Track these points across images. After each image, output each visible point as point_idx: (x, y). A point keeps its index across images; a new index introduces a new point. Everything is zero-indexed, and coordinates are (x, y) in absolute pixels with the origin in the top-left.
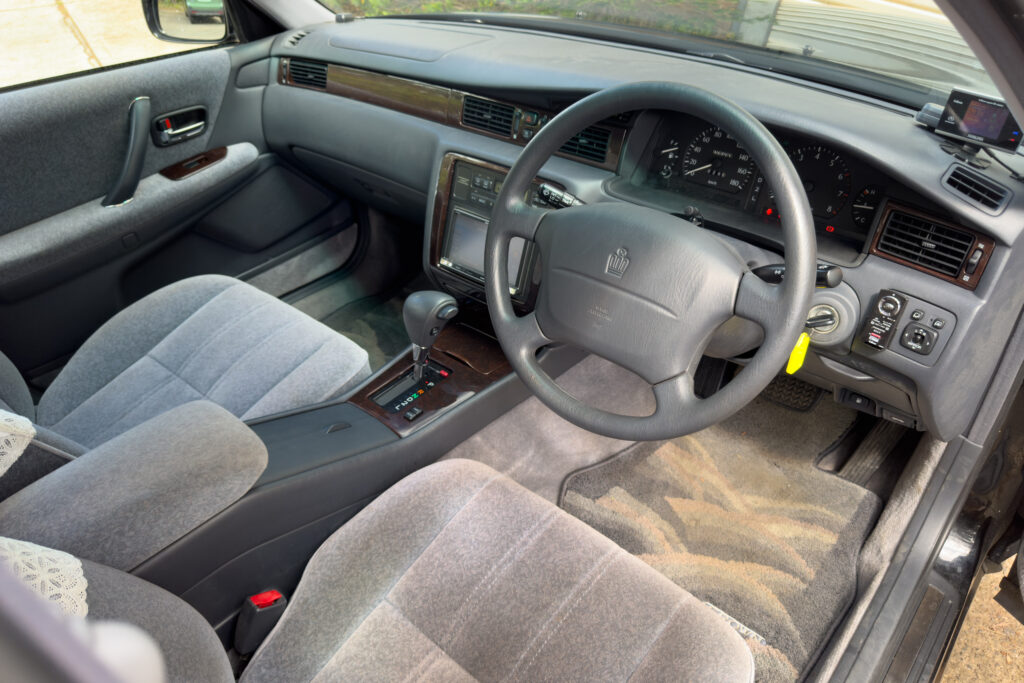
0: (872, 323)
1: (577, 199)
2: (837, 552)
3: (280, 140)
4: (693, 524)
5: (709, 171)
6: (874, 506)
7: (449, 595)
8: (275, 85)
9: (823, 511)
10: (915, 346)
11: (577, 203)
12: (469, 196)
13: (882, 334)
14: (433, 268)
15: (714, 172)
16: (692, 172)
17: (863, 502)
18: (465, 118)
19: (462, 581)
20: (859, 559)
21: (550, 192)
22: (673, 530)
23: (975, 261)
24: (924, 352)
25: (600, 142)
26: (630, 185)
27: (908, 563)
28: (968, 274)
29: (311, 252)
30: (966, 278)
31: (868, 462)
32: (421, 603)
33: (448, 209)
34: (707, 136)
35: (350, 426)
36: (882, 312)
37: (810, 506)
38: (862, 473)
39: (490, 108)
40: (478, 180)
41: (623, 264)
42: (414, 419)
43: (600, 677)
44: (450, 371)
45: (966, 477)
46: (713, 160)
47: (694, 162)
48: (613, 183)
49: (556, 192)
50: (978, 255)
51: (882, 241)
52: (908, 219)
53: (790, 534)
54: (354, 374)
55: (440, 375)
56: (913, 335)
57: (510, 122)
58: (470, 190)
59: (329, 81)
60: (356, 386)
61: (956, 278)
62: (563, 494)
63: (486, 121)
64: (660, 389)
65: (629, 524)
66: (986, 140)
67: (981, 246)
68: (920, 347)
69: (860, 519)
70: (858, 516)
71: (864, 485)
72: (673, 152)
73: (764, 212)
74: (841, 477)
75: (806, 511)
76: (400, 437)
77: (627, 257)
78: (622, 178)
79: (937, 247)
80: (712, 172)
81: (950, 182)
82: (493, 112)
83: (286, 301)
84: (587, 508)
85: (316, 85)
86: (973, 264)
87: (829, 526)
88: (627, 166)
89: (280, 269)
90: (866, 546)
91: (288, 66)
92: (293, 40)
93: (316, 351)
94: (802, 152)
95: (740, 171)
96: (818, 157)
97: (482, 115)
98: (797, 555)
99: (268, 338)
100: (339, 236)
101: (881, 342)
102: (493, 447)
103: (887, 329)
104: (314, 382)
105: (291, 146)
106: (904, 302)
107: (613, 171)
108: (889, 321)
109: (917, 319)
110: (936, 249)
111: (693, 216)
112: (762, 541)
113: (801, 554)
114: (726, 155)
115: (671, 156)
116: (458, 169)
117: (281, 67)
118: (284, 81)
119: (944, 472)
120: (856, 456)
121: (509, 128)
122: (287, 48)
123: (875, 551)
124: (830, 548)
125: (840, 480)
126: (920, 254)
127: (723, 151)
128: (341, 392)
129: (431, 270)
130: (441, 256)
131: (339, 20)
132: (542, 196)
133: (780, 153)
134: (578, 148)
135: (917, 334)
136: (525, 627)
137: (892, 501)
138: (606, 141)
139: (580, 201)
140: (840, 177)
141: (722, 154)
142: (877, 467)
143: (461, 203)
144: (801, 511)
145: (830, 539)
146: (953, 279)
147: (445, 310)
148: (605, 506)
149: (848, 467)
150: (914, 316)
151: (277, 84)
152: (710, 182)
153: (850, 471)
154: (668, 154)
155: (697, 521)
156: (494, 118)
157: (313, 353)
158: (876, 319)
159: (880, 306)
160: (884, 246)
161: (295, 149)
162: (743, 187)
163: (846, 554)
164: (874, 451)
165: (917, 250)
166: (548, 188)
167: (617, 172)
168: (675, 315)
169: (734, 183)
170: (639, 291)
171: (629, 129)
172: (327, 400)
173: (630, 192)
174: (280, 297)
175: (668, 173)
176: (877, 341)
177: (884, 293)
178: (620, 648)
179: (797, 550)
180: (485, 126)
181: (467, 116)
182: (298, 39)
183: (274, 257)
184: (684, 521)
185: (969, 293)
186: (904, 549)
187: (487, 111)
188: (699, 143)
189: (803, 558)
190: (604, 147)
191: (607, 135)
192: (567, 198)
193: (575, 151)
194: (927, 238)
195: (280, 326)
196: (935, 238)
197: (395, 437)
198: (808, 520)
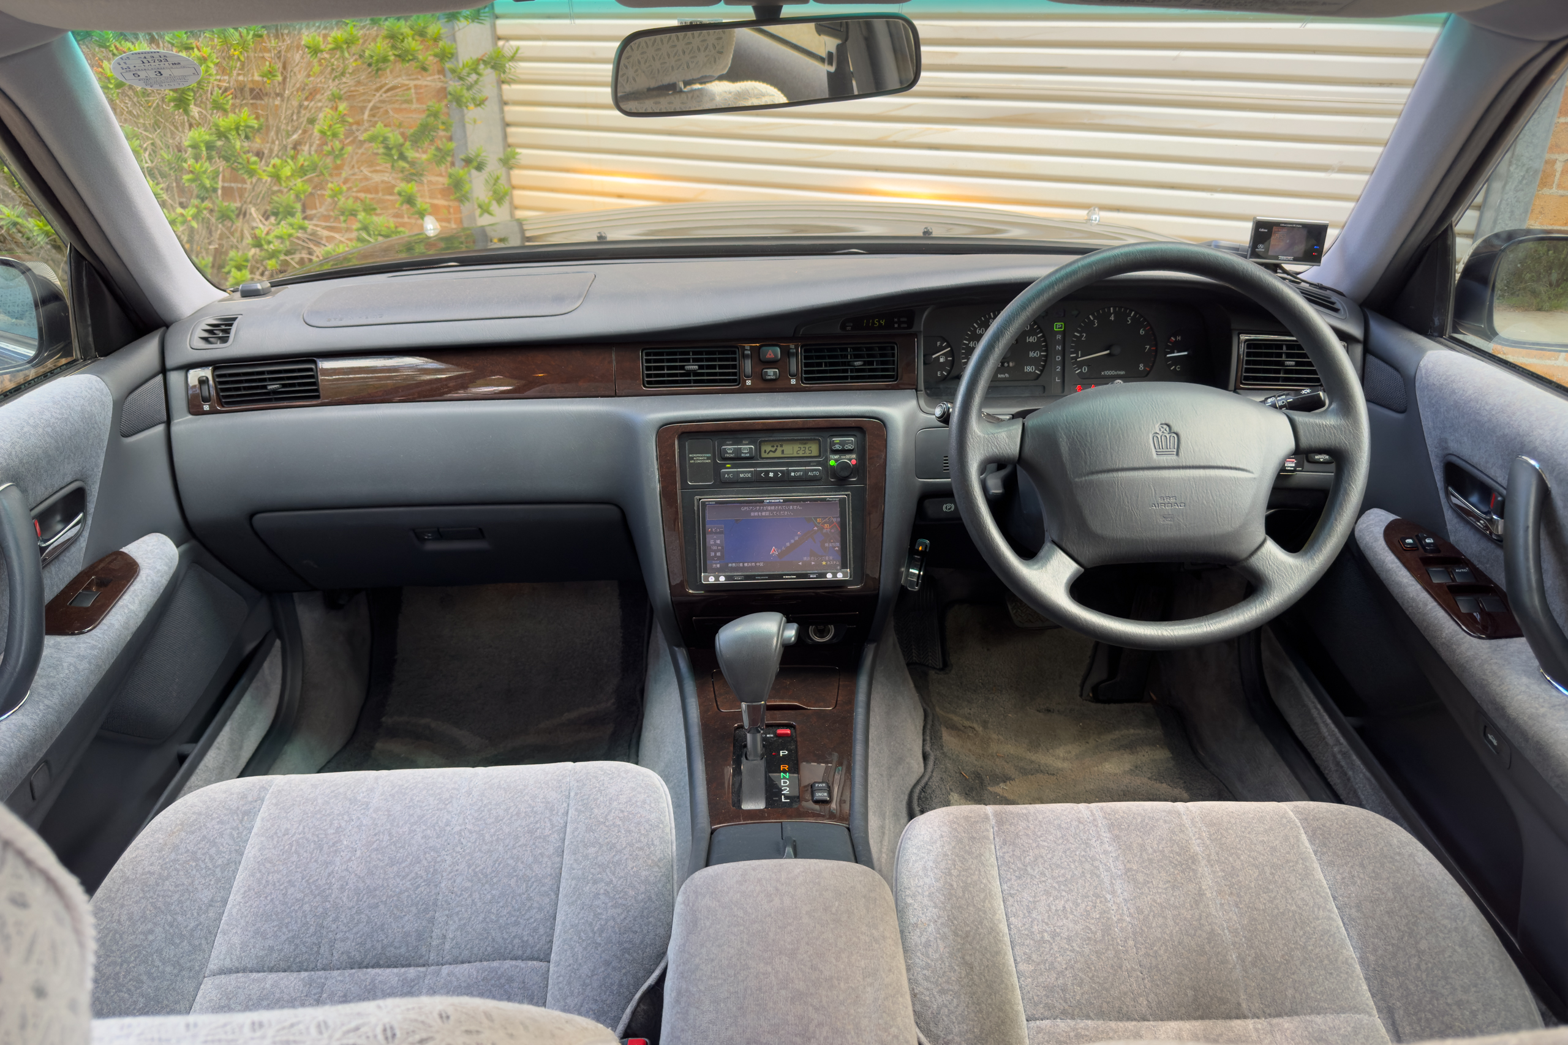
7: (1098, 957)
8: (186, 419)
12: (717, 476)
18: (648, 380)
19: (1095, 933)
25: (882, 358)
32: (1077, 988)
40: (729, 450)
42: (830, 797)
43: (1318, 919)
44: (787, 726)
51: (1244, 374)
52: (1259, 345)
55: (781, 737)
57: (732, 366)
58: (718, 468)
59: (325, 385)
63: (686, 375)
66: (1295, 258)
72: (944, 354)
79: (1297, 363)
82: (698, 360)
85: (291, 398)
91: (210, 380)
94: (1095, 318)
95: (1032, 354)
96: (1112, 318)
97: (680, 368)
105: (251, 515)
107: (911, 388)
115: (942, 359)
116: (687, 445)
117: (192, 385)
118: (207, 408)
121: (732, 374)
122: (198, 350)
134: (849, 373)
136: (1208, 928)
138: (892, 355)
140: (1142, 332)
143: (706, 490)
151: (189, 416)
154: (938, 358)
156: (702, 367)
162: (1041, 370)
167: (917, 387)
168: (1252, 473)
169: (1029, 369)
171: (918, 335)
178: (1302, 880)
180: (687, 382)
181: (650, 376)
187: (688, 360)
190: (891, 363)
191: (891, 348)
193: (845, 378)
194: (1283, 359)
196: (1289, 356)
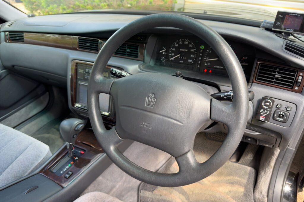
0: (261, 112)
1: (128, 73)
2: (246, 195)
3: (9, 64)
4: (191, 193)
5: (179, 57)
6: (254, 173)
8: (4, 43)
9: (236, 178)
10: (280, 119)
11: (128, 74)
12: (84, 77)
13: (265, 116)
14: (73, 108)
15: (181, 58)
16: (173, 58)
17: (250, 172)
18: (79, 46)
20: (254, 196)
21: (116, 71)
22: (184, 197)
23: (300, 81)
24: (285, 121)
25: (135, 50)
26: (150, 66)
27: (274, 197)
28: (297, 86)
29: (30, 105)
30: (297, 88)
31: (249, 157)
33: (76, 83)
34: (177, 43)
35: (38, 187)
36: (265, 107)
37: (232, 177)
38: (247, 161)
39: (89, 41)
40: (87, 70)
41: (153, 101)
42: (69, 177)
44: (84, 151)
45: (289, 161)
46: (180, 53)
47: (173, 54)
48: (142, 66)
49: (118, 71)
50: (300, 78)
51: (257, 77)
52: (267, 67)
53: (227, 190)
54: (42, 158)
55: (81, 153)
56: (278, 115)
57: (98, 46)
58: (84, 74)
59: (25, 39)
60: (44, 163)
61: (292, 88)
62: (140, 192)
63: (88, 46)
64: (179, 159)
65: (167, 199)
66: (295, 30)
67: (301, 74)
68: (282, 120)
69: (250, 180)
70: (249, 178)
71: (248, 165)
72: (164, 51)
73: (204, 71)
74: (240, 164)
75: (230, 179)
76: (63, 188)
77: (155, 97)
78: (146, 63)
79: (282, 77)
80: (180, 57)
81: (286, 49)
82: (90, 43)
83: (16, 129)
84: (150, 196)
85: (20, 41)
86: (299, 82)
87: (240, 184)
88: (147, 58)
89: (17, 114)
90: (255, 191)
91: (8, 35)
92: (10, 25)
93: (25, 150)
95: (192, 56)
97: (86, 44)
98: (232, 199)
99: (5, 147)
100: (42, 98)
101: (266, 119)
102: (108, 180)
103: (268, 114)
104: (23, 166)
105: (13, 66)
106: (273, 102)
107: (142, 61)
108: (268, 110)
109: (279, 108)
110: (281, 78)
111: (179, 75)
112: (218, 195)
113: (233, 198)
114: (185, 50)
115: (163, 53)
116: (79, 67)
117: (5, 35)
118: (7, 41)
119: (280, 160)
120: (244, 155)
121: (98, 48)
122: (7, 28)
123: (260, 193)
124: (242, 194)
125: (240, 165)
126: (274, 80)
127: (183, 49)
128: (36, 168)
129: (73, 109)
130: (76, 102)
131: (29, 16)
132: (112, 73)
133: (222, 40)
134: (126, 53)
135: (280, 114)
137: (261, 172)
138: (137, 49)
139: (130, 74)
141: (184, 50)
142: (252, 158)
143: (81, 80)
144: (229, 180)
145: (242, 190)
146: (290, 89)
147: (78, 126)
148: (157, 193)
149: (242, 160)
150: (278, 107)
151: (5, 43)
152: (180, 62)
153: (243, 161)
154: (162, 52)
155: (193, 192)
156: (91, 45)
157: (24, 151)
158: (262, 110)
159: (263, 104)
160: (258, 79)
161: (15, 67)
162: (194, 62)
163: (248, 195)
164: (250, 152)
165: (273, 79)
166: (115, 70)
167: (143, 61)
168: (182, 123)
169: (190, 61)
170: (162, 113)
171: (146, 43)
172: (29, 174)
173: (150, 68)
174: (14, 128)
175: (164, 60)
176: (264, 119)
177: (264, 99)
179: (231, 197)
180: (88, 49)
181: (80, 45)
182: (11, 24)
183: (14, 109)
184: (188, 192)
185: (299, 94)
186: (271, 192)
187: (88, 42)
188: (174, 47)
189: (234, 200)
190: (137, 51)
191: (138, 47)
192: (124, 73)
193: (125, 54)
194: (276, 74)
195: (10, 141)
196: (279, 73)
197: (61, 188)
198: (232, 183)
